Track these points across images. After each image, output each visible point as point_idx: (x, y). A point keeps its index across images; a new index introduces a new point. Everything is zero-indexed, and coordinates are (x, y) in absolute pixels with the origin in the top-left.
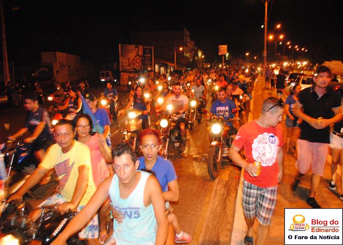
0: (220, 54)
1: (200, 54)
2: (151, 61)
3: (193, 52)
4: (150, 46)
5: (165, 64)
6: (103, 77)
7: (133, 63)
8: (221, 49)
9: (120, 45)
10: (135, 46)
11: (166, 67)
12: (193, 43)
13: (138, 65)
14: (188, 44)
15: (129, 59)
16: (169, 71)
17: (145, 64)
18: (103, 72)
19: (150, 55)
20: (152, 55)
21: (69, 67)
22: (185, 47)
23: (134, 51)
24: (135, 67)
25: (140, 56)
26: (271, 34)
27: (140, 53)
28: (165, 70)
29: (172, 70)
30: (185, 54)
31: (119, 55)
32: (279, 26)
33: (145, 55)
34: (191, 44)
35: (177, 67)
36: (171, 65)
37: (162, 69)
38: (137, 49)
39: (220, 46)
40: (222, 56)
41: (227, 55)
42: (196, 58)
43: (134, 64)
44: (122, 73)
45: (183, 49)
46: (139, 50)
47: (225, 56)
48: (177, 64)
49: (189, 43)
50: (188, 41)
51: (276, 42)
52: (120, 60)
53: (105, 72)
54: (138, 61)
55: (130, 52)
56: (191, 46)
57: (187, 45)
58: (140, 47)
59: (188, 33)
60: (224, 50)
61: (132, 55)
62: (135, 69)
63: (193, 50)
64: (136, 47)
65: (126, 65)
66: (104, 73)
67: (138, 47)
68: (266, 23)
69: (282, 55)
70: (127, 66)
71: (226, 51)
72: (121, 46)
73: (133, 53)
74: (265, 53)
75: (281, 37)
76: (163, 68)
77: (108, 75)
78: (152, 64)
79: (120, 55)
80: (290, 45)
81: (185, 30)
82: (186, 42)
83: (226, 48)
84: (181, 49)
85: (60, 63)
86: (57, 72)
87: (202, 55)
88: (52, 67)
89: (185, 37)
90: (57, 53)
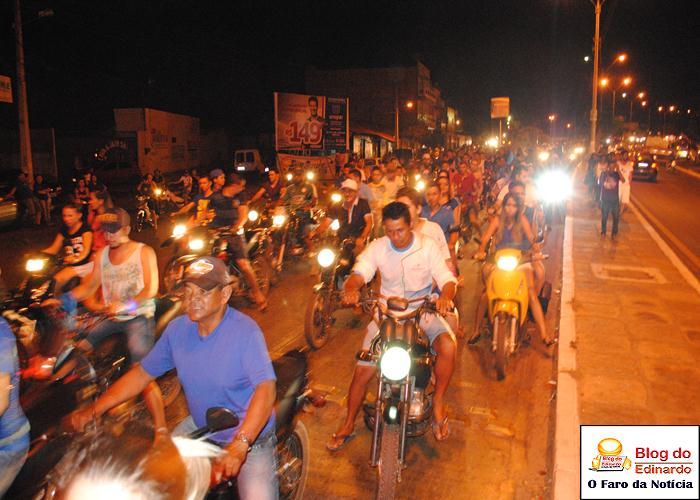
0: (493, 116)
1: (451, 117)
2: (344, 130)
3: (436, 113)
4: (341, 98)
5: (375, 136)
6: (241, 161)
7: (304, 132)
8: (496, 105)
9: (276, 94)
10: (309, 96)
11: (377, 143)
12: (437, 93)
13: (315, 137)
14: (427, 96)
15: (295, 125)
16: (383, 152)
17: (330, 135)
18: (242, 151)
19: (341, 117)
20: (344, 117)
21: (174, 140)
22: (419, 102)
23: (308, 109)
24: (309, 142)
25: (320, 119)
26: (604, 77)
27: (320, 112)
28: (374, 149)
29: (390, 148)
30: (419, 116)
31: (274, 117)
32: (622, 58)
33: (331, 117)
34: (432, 96)
35: (401, 144)
36: (389, 138)
37: (369, 148)
38: (313, 103)
39: (493, 100)
40: (497, 120)
41: (509, 118)
42: (443, 125)
44: (279, 155)
45: (415, 106)
46: (317, 105)
47: (504, 120)
48: (400, 137)
50: (427, 89)
51: (614, 92)
52: (276, 127)
53: (245, 152)
55: (299, 111)
56: (432, 99)
57: (424, 99)
58: (320, 99)
59: (427, 73)
60: (501, 105)
62: (308, 146)
63: (437, 107)
64: (311, 100)
65: (289, 137)
66: (242, 154)
67: (316, 100)
68: (596, 49)
69: (627, 121)
70: (292, 140)
71: (507, 110)
72: (279, 97)
73: (305, 111)
74: (594, 115)
75: (627, 81)
76: (371, 145)
77: (250, 158)
78: (345, 136)
79: (276, 116)
80: (643, 99)
81: (421, 66)
82: (422, 91)
83: (507, 104)
84: (410, 105)
85: (153, 131)
86: (147, 151)
87: (456, 119)
88: (136, 140)
89: (419, 81)
90: (147, 110)
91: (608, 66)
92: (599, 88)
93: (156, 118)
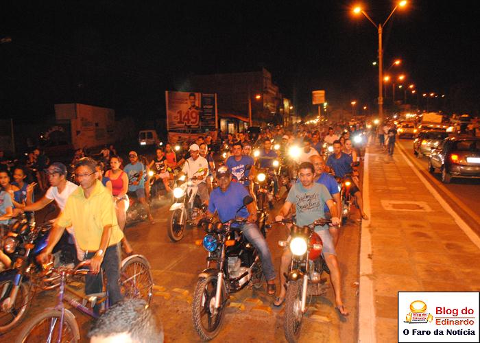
0: (314, 103)
1: (286, 104)
2: (214, 115)
3: (276, 102)
4: (211, 93)
5: (235, 118)
6: (143, 138)
7: (186, 118)
8: (316, 95)
9: (167, 92)
10: (189, 93)
11: (237, 123)
12: (276, 88)
13: (193, 120)
14: (270, 91)
15: (180, 112)
16: (241, 129)
17: (204, 119)
18: (144, 132)
19: (211, 107)
20: (214, 107)
21: (97, 125)
22: (265, 95)
23: (188, 102)
24: (190, 124)
25: (197, 108)
26: (387, 75)
27: (197, 104)
28: (235, 127)
29: (246, 127)
30: (265, 104)
31: (165, 107)
32: (397, 63)
33: (204, 107)
34: (273, 91)
35: (253, 123)
36: (245, 120)
37: (231, 126)
38: (192, 97)
39: (314, 92)
40: (317, 105)
41: (325, 104)
42: (281, 110)
43: (188, 120)
44: (170, 133)
45: (262, 98)
46: (195, 99)
47: (322, 105)
48: (252, 119)
49: (271, 89)
50: (269, 86)
51: (394, 85)
52: (167, 114)
53: (146, 132)
54: (194, 115)
55: (181, 103)
56: (273, 92)
57: (267, 92)
58: (197, 94)
59: (269, 75)
60: (319, 96)
61: (185, 107)
62: (189, 127)
63: (276, 98)
64: (190, 95)
65: (176, 121)
66: (144, 133)
67: (194, 96)
68: (380, 57)
69: (403, 103)
70: (179, 123)
71: (323, 99)
72: (169, 94)
73: (186, 103)
74: (381, 100)
75: (401, 78)
76: (233, 125)
77: (150, 136)
78: (215, 119)
79: (167, 107)
80: (413, 89)
81: (264, 70)
82: (266, 88)
83: (323, 95)
84: (258, 97)
85: (82, 119)
86: (78, 132)
87: (290, 105)
88: (70, 125)
89: (265, 81)
90: (78, 104)
91: (388, 68)
92: (383, 82)
93: (84, 110)
